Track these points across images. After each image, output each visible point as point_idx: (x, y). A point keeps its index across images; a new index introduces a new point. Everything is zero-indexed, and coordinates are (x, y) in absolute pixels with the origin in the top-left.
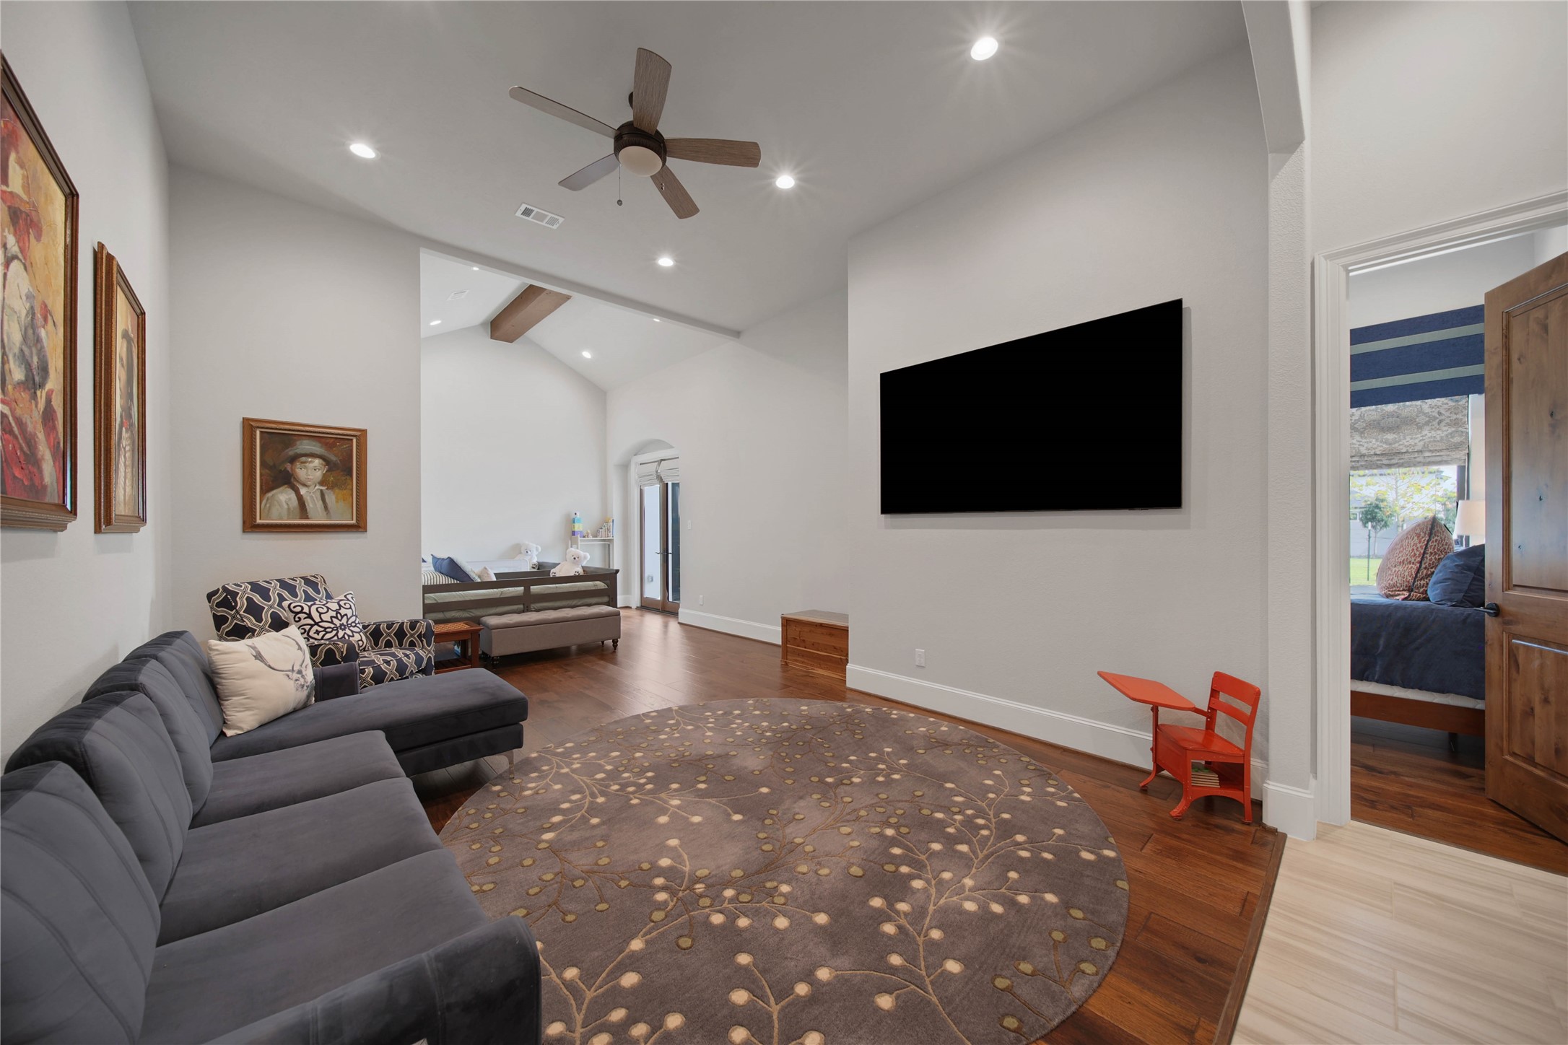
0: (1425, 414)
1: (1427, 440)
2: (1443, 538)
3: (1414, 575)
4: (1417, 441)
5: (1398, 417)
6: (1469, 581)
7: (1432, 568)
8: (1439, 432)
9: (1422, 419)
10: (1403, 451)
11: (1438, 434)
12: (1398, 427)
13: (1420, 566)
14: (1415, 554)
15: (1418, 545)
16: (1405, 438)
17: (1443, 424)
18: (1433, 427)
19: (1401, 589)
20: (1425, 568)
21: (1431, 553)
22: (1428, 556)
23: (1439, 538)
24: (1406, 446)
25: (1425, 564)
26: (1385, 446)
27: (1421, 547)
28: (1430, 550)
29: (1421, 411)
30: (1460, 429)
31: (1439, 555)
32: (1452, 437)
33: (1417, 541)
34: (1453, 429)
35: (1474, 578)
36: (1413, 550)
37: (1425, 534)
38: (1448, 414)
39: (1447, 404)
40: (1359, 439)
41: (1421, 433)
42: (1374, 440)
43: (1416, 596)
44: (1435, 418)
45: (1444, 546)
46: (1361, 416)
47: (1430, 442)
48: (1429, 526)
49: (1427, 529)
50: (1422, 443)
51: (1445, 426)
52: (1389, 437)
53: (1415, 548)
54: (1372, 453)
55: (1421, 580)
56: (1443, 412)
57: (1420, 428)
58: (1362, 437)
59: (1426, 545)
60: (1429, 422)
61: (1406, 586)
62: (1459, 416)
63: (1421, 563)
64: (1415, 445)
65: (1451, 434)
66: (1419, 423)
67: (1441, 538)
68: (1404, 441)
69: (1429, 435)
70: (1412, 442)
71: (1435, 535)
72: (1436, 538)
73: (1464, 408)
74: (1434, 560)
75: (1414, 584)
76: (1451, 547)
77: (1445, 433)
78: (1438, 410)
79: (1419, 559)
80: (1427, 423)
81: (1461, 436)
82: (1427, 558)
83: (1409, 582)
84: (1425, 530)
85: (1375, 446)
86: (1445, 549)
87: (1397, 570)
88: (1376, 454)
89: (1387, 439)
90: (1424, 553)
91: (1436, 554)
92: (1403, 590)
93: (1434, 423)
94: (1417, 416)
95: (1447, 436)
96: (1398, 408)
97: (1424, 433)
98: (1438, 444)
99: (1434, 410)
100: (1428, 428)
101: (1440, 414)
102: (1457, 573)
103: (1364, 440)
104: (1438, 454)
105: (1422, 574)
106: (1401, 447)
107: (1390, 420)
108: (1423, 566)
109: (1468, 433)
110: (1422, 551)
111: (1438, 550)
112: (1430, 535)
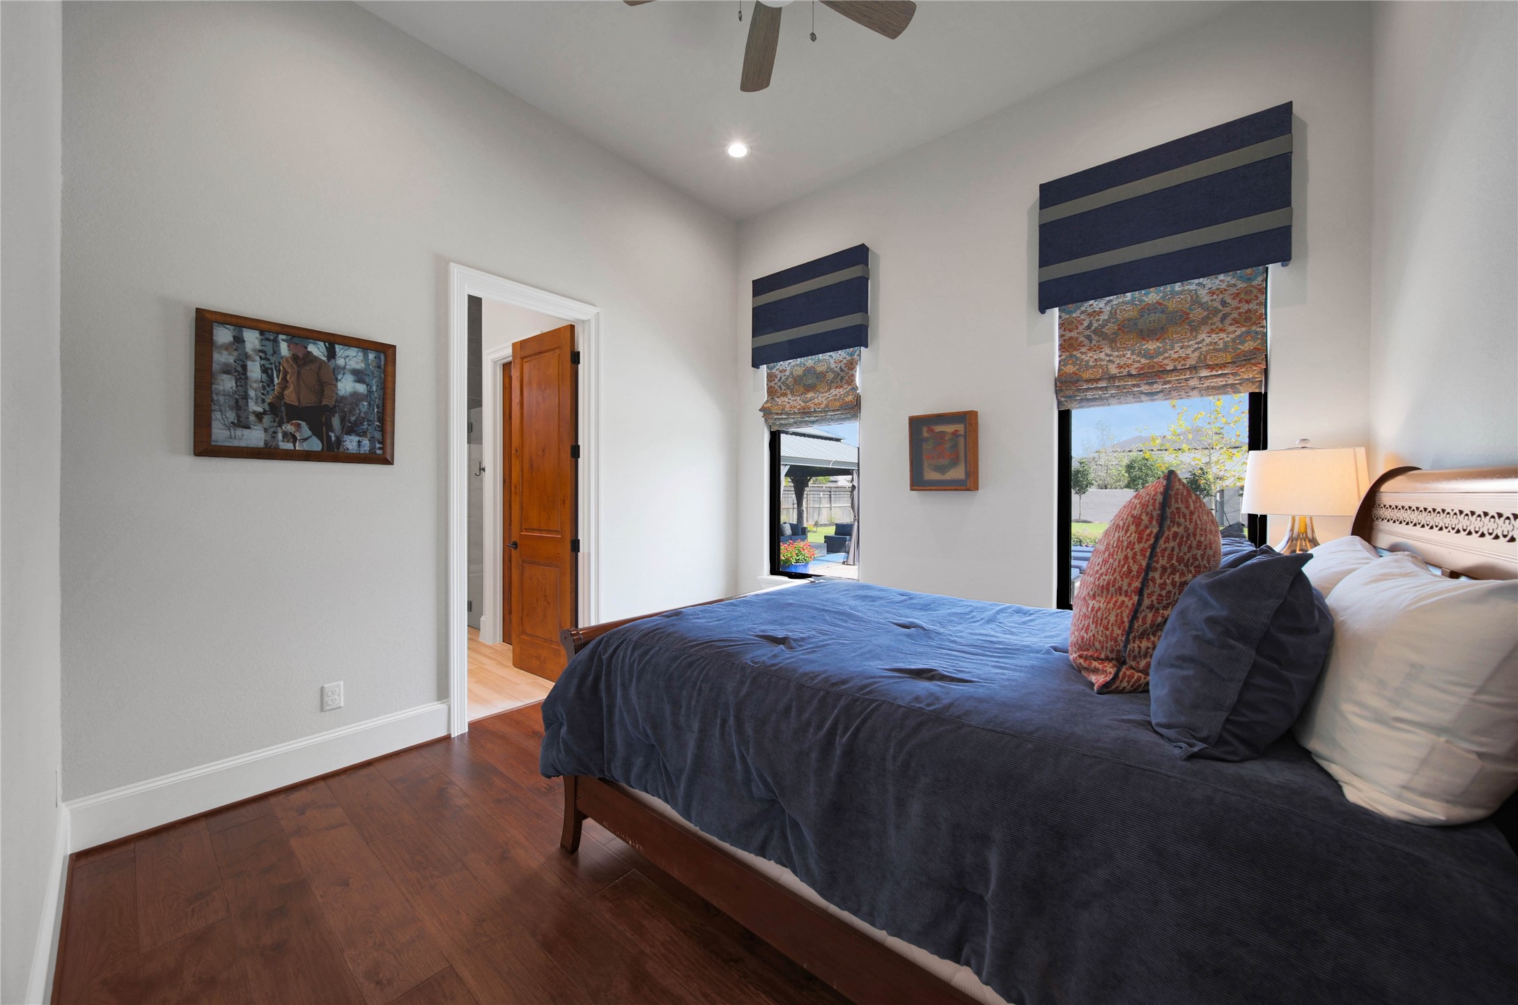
0: (1201, 305)
1: (1204, 349)
2: (1191, 527)
3: (1127, 624)
4: (1189, 351)
5: (1163, 312)
6: (1243, 676)
7: (1165, 608)
8: (1222, 335)
9: (1197, 314)
10: (1169, 368)
11: (1222, 338)
12: (1162, 328)
13: (1140, 603)
14: (1130, 571)
15: (1137, 547)
16: (1172, 348)
17: (1228, 321)
18: (1214, 327)
19: (1103, 656)
20: (1151, 607)
21: (1164, 569)
22: (1157, 575)
23: (1181, 530)
24: (1174, 360)
25: (1150, 595)
26: (1143, 361)
27: (1143, 551)
28: (1163, 562)
29: (1196, 301)
30: (1254, 328)
31: (1182, 574)
32: (1242, 343)
33: (1134, 537)
34: (1244, 329)
35: (1255, 667)
36: (1126, 558)
37: (1151, 519)
38: (1235, 303)
39: (1235, 285)
40: (1108, 352)
41: (1196, 337)
42: (1129, 353)
43: (1131, 676)
44: (1216, 311)
45: (1194, 551)
46: (1113, 314)
47: (1208, 352)
48: (1160, 498)
49: (1154, 505)
50: (1197, 354)
51: (1231, 324)
52: (1150, 347)
53: (1130, 554)
54: (1125, 373)
55: (1141, 637)
56: (1229, 300)
57: (1195, 329)
58: (1112, 348)
59: (1153, 547)
60: (1207, 317)
61: (1112, 651)
62: (1253, 306)
63: (1140, 592)
64: (1187, 357)
65: (1239, 336)
66: (1194, 321)
67: (1186, 529)
68: (1171, 352)
69: (1208, 340)
70: (1182, 353)
71: (1173, 522)
72: (1175, 529)
73: (1259, 290)
74: (1169, 588)
75: (1125, 647)
76: (1210, 552)
77: (1232, 336)
78: (1221, 296)
79: (1137, 584)
80: (1204, 321)
81: (1254, 339)
82: (1153, 580)
83: (1116, 641)
84: (1151, 508)
85: (1130, 362)
86: (1195, 558)
87: (1097, 606)
88: (1130, 375)
89: (1147, 351)
90: (1149, 568)
91: (1173, 573)
92: (1107, 659)
93: (1215, 319)
94: (1191, 310)
95: (1234, 340)
96: (1163, 297)
97: (1200, 337)
98: (1221, 354)
99: (1215, 297)
100: (1206, 329)
101: (1224, 303)
102: (1209, 642)
103: (1116, 353)
104: (1220, 372)
105: (1144, 622)
106: (1166, 362)
107: (1153, 317)
108: (1147, 602)
109: (1265, 334)
110: (1144, 564)
111: (1180, 560)
112: (1162, 519)
